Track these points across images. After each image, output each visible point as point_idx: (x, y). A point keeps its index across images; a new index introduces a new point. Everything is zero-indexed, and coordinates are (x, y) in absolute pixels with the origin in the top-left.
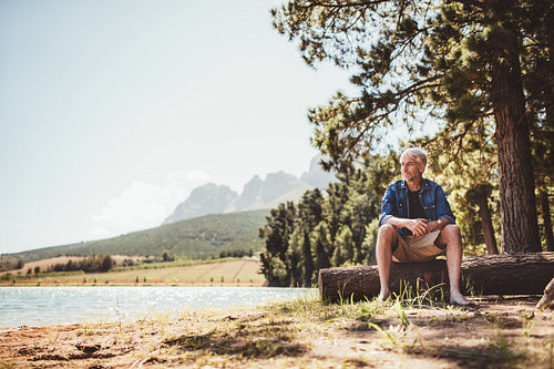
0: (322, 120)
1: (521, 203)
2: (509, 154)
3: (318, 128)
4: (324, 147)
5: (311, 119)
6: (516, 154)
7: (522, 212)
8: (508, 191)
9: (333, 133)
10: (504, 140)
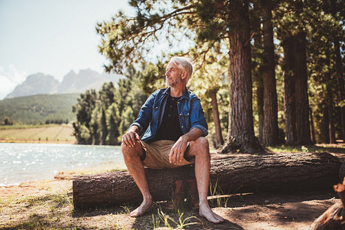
0: (106, 32)
1: (244, 102)
2: (237, 67)
3: (103, 38)
4: (105, 53)
5: (98, 30)
6: (242, 67)
7: (244, 108)
8: (235, 94)
9: (112, 42)
10: (235, 57)
